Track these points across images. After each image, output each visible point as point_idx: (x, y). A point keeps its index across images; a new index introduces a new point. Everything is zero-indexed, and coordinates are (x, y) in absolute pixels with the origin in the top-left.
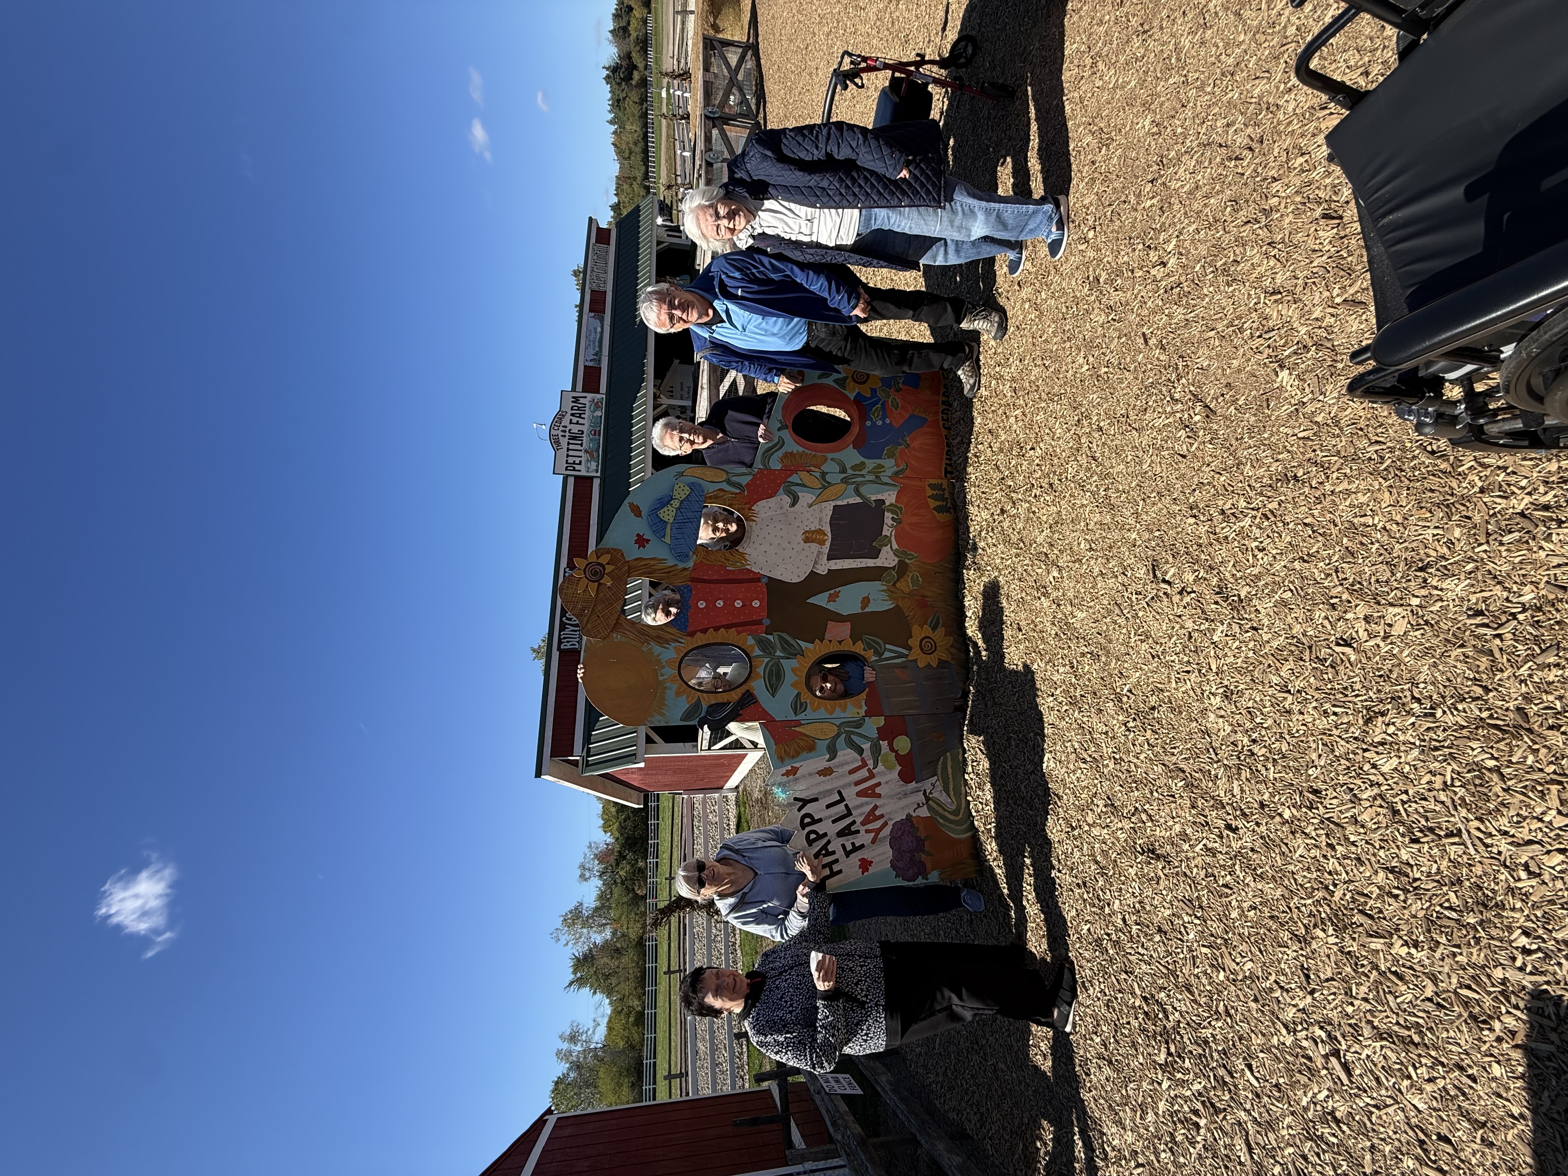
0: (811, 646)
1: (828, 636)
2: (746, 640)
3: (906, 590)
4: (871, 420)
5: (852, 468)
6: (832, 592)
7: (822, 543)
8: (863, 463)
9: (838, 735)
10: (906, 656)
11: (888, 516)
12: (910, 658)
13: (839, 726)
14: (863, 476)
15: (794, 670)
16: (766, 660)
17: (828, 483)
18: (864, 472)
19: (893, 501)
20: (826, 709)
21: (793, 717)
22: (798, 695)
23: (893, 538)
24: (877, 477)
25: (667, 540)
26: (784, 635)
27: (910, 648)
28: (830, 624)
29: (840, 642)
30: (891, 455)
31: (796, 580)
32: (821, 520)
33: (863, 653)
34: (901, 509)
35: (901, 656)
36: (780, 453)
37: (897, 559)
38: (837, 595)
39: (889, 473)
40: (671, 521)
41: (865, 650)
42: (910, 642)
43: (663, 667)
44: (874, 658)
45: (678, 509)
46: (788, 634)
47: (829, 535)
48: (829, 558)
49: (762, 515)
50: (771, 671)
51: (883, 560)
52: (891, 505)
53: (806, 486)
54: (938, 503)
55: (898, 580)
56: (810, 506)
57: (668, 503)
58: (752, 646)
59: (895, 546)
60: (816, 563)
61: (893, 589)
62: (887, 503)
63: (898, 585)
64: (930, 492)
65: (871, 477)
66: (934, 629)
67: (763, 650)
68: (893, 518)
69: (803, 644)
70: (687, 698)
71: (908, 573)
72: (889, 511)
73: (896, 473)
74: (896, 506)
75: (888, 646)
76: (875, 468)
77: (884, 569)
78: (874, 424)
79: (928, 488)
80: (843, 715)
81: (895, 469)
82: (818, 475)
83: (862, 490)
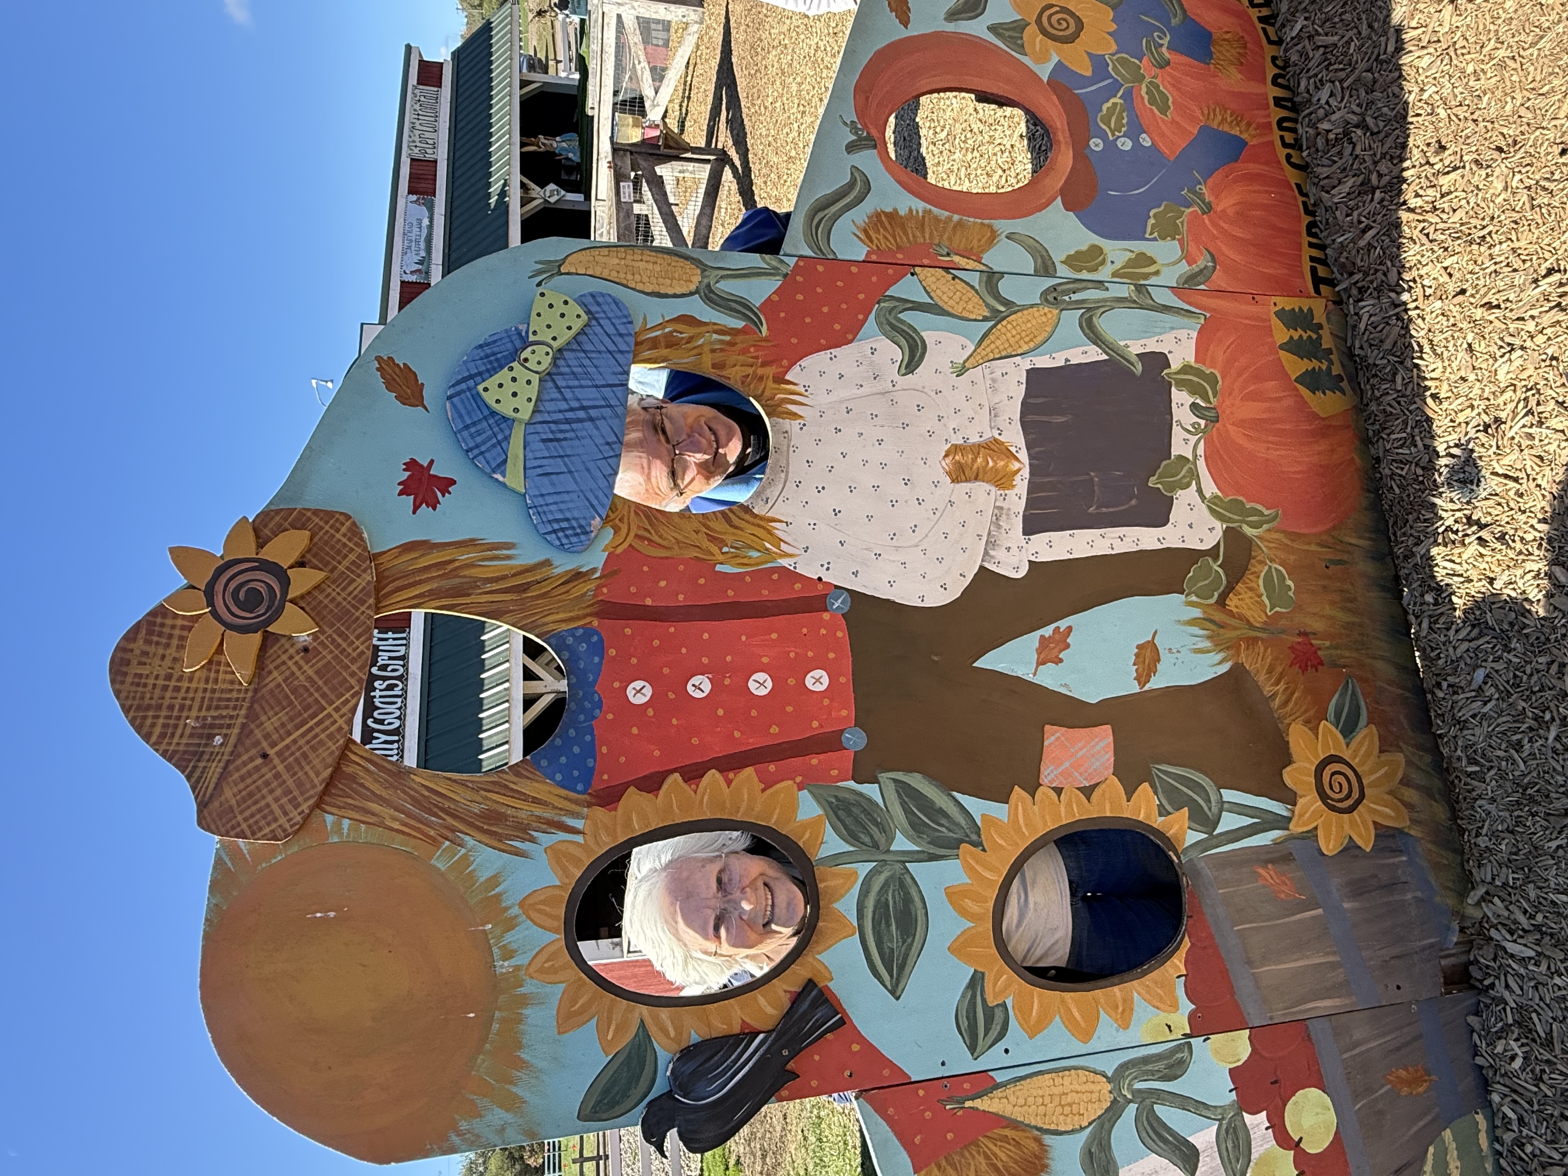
0: (998, 810)
1: (1049, 774)
2: (793, 806)
3: (1257, 619)
4: (1103, 136)
5: (1069, 261)
6: (1048, 631)
7: (1003, 481)
8: (1096, 251)
9: (1114, 1111)
10: (1282, 822)
11: (1181, 399)
12: (1296, 828)
13: (1116, 1079)
14: (1099, 284)
15: (954, 896)
16: (863, 869)
17: (1007, 303)
18: (1104, 274)
19: (1191, 359)
20: (1071, 1024)
21: (964, 1064)
22: (976, 982)
23: (1201, 464)
24: (1140, 289)
25: (514, 477)
26: (916, 781)
27: (1289, 797)
28: (1053, 736)
29: (1088, 792)
30: (1167, 231)
31: (937, 599)
32: (994, 412)
33: (1158, 822)
34: (1212, 380)
35: (1269, 822)
36: (860, 214)
37: (1219, 527)
38: (1061, 641)
39: (1171, 275)
40: (526, 413)
41: (1163, 812)
42: (1288, 776)
43: (511, 924)
44: (1193, 837)
45: (548, 377)
46: (931, 776)
47: (1023, 456)
48: (1031, 527)
49: (818, 398)
50: (881, 908)
51: (1183, 530)
52: (1186, 369)
53: (944, 313)
54: (1306, 365)
55: (1230, 588)
56: (962, 371)
57: (514, 355)
58: (815, 824)
59: (1210, 488)
60: (991, 543)
61: (1218, 616)
62: (1175, 364)
63: (1232, 602)
64: (1282, 334)
65: (1124, 291)
66: (1348, 730)
67: (851, 836)
68: (1194, 407)
69: (975, 806)
70: (602, 1032)
71: (1254, 567)
72: (1181, 384)
73: (1191, 279)
74: (1199, 373)
75: (1229, 795)
76: (1130, 264)
77: (1191, 556)
78: (1111, 146)
79: (1276, 322)
80: (1123, 1038)
81: (1184, 268)
82: (974, 279)
83: (1104, 323)
